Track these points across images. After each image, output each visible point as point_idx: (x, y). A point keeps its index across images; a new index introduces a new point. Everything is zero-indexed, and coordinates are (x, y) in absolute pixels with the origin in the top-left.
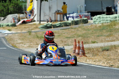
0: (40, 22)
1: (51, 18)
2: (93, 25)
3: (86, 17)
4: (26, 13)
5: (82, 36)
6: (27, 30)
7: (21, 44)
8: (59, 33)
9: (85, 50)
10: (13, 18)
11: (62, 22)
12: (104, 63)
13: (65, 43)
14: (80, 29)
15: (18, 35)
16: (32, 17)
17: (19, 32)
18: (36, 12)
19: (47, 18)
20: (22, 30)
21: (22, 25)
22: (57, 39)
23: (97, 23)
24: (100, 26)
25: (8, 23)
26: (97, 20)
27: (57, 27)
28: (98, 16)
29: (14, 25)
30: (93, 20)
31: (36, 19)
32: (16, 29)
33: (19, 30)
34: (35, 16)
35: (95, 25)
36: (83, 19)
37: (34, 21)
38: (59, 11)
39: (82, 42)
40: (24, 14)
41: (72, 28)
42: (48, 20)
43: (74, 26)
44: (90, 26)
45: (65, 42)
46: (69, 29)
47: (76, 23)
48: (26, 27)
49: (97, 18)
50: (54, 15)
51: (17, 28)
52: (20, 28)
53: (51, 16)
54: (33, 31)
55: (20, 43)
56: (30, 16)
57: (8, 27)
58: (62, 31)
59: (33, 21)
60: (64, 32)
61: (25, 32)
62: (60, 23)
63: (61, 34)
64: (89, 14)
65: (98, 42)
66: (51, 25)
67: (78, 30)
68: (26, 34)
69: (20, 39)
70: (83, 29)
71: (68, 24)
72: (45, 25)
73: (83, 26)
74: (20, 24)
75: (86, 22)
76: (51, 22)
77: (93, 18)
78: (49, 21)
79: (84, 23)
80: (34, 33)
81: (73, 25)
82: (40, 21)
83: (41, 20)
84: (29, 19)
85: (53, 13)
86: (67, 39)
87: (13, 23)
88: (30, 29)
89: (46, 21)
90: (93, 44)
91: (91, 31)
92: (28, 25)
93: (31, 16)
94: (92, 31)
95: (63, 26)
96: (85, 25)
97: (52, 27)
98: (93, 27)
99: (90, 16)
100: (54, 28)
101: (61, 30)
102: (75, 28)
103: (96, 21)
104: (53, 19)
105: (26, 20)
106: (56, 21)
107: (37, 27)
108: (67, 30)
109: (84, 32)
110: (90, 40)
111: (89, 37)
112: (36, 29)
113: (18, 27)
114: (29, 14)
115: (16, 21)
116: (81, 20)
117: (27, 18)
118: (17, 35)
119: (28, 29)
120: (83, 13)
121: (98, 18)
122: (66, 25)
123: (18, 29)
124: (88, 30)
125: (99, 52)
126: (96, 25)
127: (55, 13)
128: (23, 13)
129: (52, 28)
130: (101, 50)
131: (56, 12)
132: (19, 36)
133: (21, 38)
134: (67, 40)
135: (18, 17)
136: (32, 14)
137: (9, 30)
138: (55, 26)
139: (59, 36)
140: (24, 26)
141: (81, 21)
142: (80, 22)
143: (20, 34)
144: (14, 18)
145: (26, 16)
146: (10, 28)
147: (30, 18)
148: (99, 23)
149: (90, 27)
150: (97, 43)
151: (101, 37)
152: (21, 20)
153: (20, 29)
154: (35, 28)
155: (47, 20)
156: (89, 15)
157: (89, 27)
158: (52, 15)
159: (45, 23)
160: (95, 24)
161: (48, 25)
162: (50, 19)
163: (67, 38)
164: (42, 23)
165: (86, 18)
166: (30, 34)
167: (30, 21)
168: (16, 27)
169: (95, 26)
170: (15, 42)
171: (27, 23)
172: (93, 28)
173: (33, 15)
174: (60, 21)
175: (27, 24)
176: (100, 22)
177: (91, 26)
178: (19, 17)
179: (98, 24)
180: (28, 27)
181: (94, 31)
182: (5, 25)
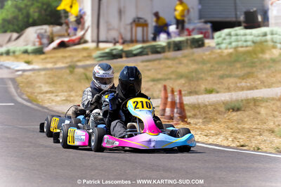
0: (98, 46)
1: (123, 36)
2: (214, 51)
3: (201, 33)
5: (187, 77)
6: (67, 63)
7: (48, 95)
9: (186, 108)
10: (38, 36)
11: (145, 45)
12: (228, 139)
14: (185, 61)
15: (45, 74)
16: (80, 33)
17: (49, 66)
18: (89, 20)
19: (114, 34)
20: (55, 63)
21: (56, 51)
23: (223, 46)
24: (230, 55)
25: (25, 48)
26: (224, 39)
27: (135, 55)
29: (39, 51)
30: (216, 40)
31: (88, 37)
32: (43, 59)
33: (49, 62)
34: (87, 30)
35: (219, 51)
36: (194, 39)
37: (86, 42)
38: (141, 20)
39: (180, 92)
41: (167, 59)
42: (117, 39)
43: (171, 54)
44: (207, 53)
46: (160, 59)
47: (178, 47)
48: (67, 54)
49: (223, 35)
50: (129, 28)
51: (46, 58)
52: (51, 58)
53: (122, 31)
54: (79, 64)
55: (47, 92)
57: (26, 56)
58: (145, 64)
59: (81, 41)
60: (149, 68)
61: (61, 68)
62: (139, 46)
63: (143, 71)
64: (209, 26)
65: (218, 90)
66: (122, 50)
67: (180, 63)
68: (64, 70)
69: (47, 83)
70: (191, 60)
71: (159, 50)
72: (107, 50)
73: (193, 53)
74: (54, 49)
75: (199, 44)
77: (217, 34)
78: (118, 42)
79: (196, 47)
80: (81, 70)
81: (169, 51)
82: (98, 42)
83: (101, 39)
84: (74, 38)
85: (128, 25)
86: (151, 83)
87: (37, 46)
88: (75, 59)
89: (111, 42)
90: (208, 95)
91: (209, 65)
92: (71, 51)
94: (212, 66)
95: (147, 54)
96: (198, 51)
97: (124, 55)
98: (213, 56)
99: (210, 31)
100: (127, 57)
101: (143, 61)
102: (174, 59)
103: (222, 43)
104: (128, 37)
105: (66, 39)
106: (133, 41)
107: (89, 57)
108: (156, 63)
109: (194, 67)
110: (203, 87)
111: (202, 79)
112: (87, 60)
113: (48, 56)
114: (75, 25)
115: (45, 41)
116: (187, 40)
118: (43, 73)
119: (68, 60)
120: (195, 24)
121: (226, 35)
122: (156, 51)
123: (48, 60)
124: (204, 62)
125: (219, 113)
126: (222, 52)
127: (131, 24)
128: (60, 24)
129: (124, 59)
130: (223, 109)
131: (135, 21)
134: (152, 86)
135: (48, 34)
137: (28, 63)
138: (129, 54)
140: (61, 53)
141: (187, 43)
142: (185, 44)
143: (51, 72)
146: (31, 57)
147: (75, 35)
148: (229, 46)
149: (209, 56)
150: (217, 92)
151: (228, 79)
152: (55, 38)
153: (53, 60)
154: (85, 57)
155: (115, 39)
156: (206, 29)
157: (205, 55)
158: (125, 29)
159: (107, 47)
160: (220, 48)
161: (114, 52)
163: (153, 80)
164: (102, 45)
165: (201, 36)
166: (72, 72)
167: (77, 41)
168: (43, 56)
169: (218, 53)
170: (37, 90)
171: (68, 46)
172: (215, 58)
173: (82, 29)
174: (144, 41)
175: (68, 49)
176: (230, 43)
177: (210, 54)
178: (52, 34)
179: (226, 48)
180: (70, 56)
181: (216, 66)
182: (20, 50)
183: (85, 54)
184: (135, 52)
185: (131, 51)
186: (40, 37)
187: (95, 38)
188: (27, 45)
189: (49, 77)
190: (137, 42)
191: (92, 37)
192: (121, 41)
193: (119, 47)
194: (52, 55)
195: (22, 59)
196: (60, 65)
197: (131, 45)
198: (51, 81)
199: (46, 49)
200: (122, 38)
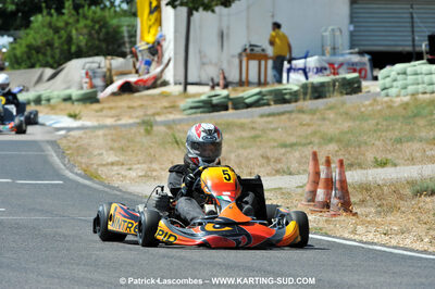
0: (185, 89)
1: (226, 75)
2: (378, 98)
3: (355, 71)
4: (135, 55)
5: (339, 141)
6: (137, 117)
7: (115, 168)
8: (253, 128)
9: (350, 190)
10: (87, 74)
11: (263, 89)
12: (422, 240)
13: (279, 166)
14: (331, 115)
15: (105, 135)
16: (155, 70)
17: (109, 121)
18: (170, 49)
19: (212, 72)
20: (118, 117)
21: (118, 98)
22: (249, 151)
23: (393, 91)
24: (405, 106)
25: (68, 92)
26: (395, 80)
27: (249, 106)
28: (399, 67)
29: (91, 98)
30: (380, 82)
31: (169, 75)
32: (97, 111)
33: (107, 116)
34: (167, 64)
35: (386, 99)
36: (344, 79)
37: (165, 84)
38: (256, 49)
39: (341, 162)
40: (129, 57)
41: (302, 111)
42: (216, 80)
43: (309, 104)
44: (367, 103)
45: (278, 160)
46: (290, 112)
47: (318, 92)
48: (136, 104)
49: (393, 74)
50: (237, 61)
51: (101, 110)
52: (111, 108)
53: (225, 66)
54: (158, 119)
55: (112, 164)
56: (148, 63)
57: (68, 104)
58: (265, 119)
59: (157, 82)
60: (272, 126)
61: (131, 125)
62: (257, 90)
63: (263, 130)
64: (366, 58)
65: (396, 161)
66: (227, 97)
67: (324, 119)
68: (134, 130)
69: (111, 149)
70: (341, 115)
71: (287, 97)
72: (203, 98)
73: (343, 103)
74: (114, 94)
75: (352, 88)
76: (226, 86)
77: (381, 73)
78: (218, 85)
79: (347, 94)
80: (163, 129)
81: (304, 99)
82: (187, 84)
83: (190, 80)
84: (146, 77)
85: (233, 56)
86: (283, 150)
87: (86, 90)
88: (150, 112)
89: (207, 85)
90: (380, 170)
91: (372, 122)
92: (141, 98)
93: (154, 64)
94: (378, 124)
95: (268, 105)
96: (351, 100)
97: (230, 105)
98: (379, 107)
99: (368, 67)
100: (236, 108)
101: (262, 116)
102: (313, 112)
103: (392, 87)
104: (234, 76)
105: (133, 79)
106: (242, 83)
107: (173, 107)
108: (283, 117)
109: (347, 125)
110: (370, 156)
111: (365, 143)
112: (170, 113)
113: (106, 105)
114: (147, 57)
115: (99, 82)
116: (334, 81)
117: (137, 72)
118: (100, 132)
119: (140, 113)
120: (342, 55)
121: (399, 74)
122: (281, 98)
123: (105, 112)
124: (363, 117)
125: (401, 197)
126: (391, 101)
127: (240, 55)
128: (123, 55)
129: (231, 111)
130: (408, 191)
131: (245, 50)
132: (109, 137)
133: (116, 145)
134: (284, 154)
135: (105, 70)
136: (156, 59)
137: (74, 116)
138: (239, 104)
139: (255, 138)
140: (126, 101)
141: (334, 86)
142: (331, 89)
143: (113, 132)
144: (90, 74)
145: (134, 66)
146: (77, 108)
147: (148, 73)
148: (403, 91)
149: (370, 108)
150: (395, 165)
151: (410, 144)
152: (115, 78)
153: (113, 112)
154: (166, 108)
156: (365, 64)
157: (364, 106)
158: (229, 63)
159: (204, 92)
160: (387, 95)
161: (215, 100)
162: (221, 76)
163: (284, 146)
164: (191, 89)
165: (356, 75)
166: (148, 132)
167: (150, 83)
168: (96, 106)
169: (386, 102)
170: (96, 161)
171: (137, 91)
172: (380, 111)
173: (159, 62)
174: (259, 84)
175: (137, 94)
176: (405, 88)
177: (371, 105)
178: (110, 70)
179: (398, 96)
180: (141, 106)
181: (385, 123)
182: (58, 97)
183: (166, 103)
184: (247, 101)
185: (242, 99)
187: (182, 79)
188: (69, 88)
189: (113, 140)
190: (249, 84)
191: (175, 76)
193: (222, 92)
194: (112, 104)
195: (62, 110)
196: (124, 121)
197: (240, 89)
199: (101, 95)
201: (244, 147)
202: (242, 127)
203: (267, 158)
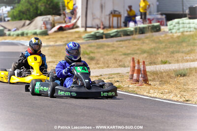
1: (104, 23)
2: (167, 34)
3: (159, 22)
5: (148, 52)
6: (64, 42)
8: (113, 47)
11: (119, 30)
12: (177, 96)
13: (121, 63)
14: (147, 41)
15: (49, 49)
16: (73, 21)
17: (52, 43)
18: (79, 12)
19: (97, 22)
20: (56, 41)
21: (57, 33)
22: (109, 57)
24: (179, 37)
25: (35, 31)
26: (174, 26)
27: (112, 37)
29: (45, 33)
30: (168, 27)
31: (79, 23)
32: (47, 39)
33: (51, 41)
34: (78, 19)
36: (153, 26)
37: (77, 27)
38: (116, 12)
40: (62, 15)
41: (134, 39)
42: (99, 26)
43: (137, 36)
44: (163, 36)
45: (121, 61)
46: (129, 40)
47: (142, 31)
48: (64, 36)
50: (108, 17)
51: (49, 38)
52: (53, 38)
53: (103, 20)
55: (50, 62)
58: (119, 43)
59: (74, 26)
60: (122, 46)
61: (60, 45)
62: (115, 30)
63: (117, 48)
64: (164, 17)
66: (103, 33)
67: (144, 43)
68: (62, 47)
69: (50, 55)
70: (151, 41)
71: (129, 33)
72: (92, 33)
73: (153, 36)
74: (55, 32)
78: (100, 28)
79: (154, 32)
81: (136, 34)
82: (86, 27)
83: (89, 25)
84: (69, 24)
86: (124, 56)
87: (43, 29)
88: (70, 39)
89: (95, 28)
90: (163, 65)
92: (67, 33)
94: (166, 45)
95: (120, 36)
97: (104, 36)
98: (167, 38)
100: (106, 38)
101: (117, 41)
102: (139, 40)
103: (173, 29)
104: (107, 24)
105: (63, 25)
106: (110, 27)
107: (80, 37)
108: (126, 42)
109: (153, 45)
110: (160, 59)
111: (159, 54)
112: (78, 40)
113: (51, 36)
114: (70, 15)
115: (49, 26)
116: (149, 26)
117: (65, 22)
118: (47, 48)
119: (65, 40)
120: (154, 15)
121: (176, 23)
122: (126, 34)
123: (51, 39)
125: (170, 77)
126: (173, 35)
129: (104, 39)
131: (111, 13)
135: (51, 21)
136: (74, 16)
138: (108, 36)
139: (112, 51)
140: (60, 34)
141: (149, 28)
142: (147, 29)
143: (52, 48)
145: (64, 20)
147: (70, 22)
150: (170, 63)
151: (177, 54)
152: (56, 25)
153: (54, 40)
154: (77, 38)
155: (97, 26)
156: (163, 19)
157: (161, 37)
158: (105, 18)
159: (93, 31)
160: (171, 33)
161: (97, 34)
162: (101, 24)
163: (125, 54)
164: (88, 30)
167: (71, 27)
168: (47, 37)
169: (171, 36)
171: (65, 30)
173: (75, 18)
174: (118, 27)
175: (65, 32)
176: (179, 29)
178: (54, 21)
179: (176, 33)
180: (66, 37)
181: (169, 45)
182: (31, 33)
183: (77, 36)
184: (112, 35)
185: (109, 34)
186: (45, 23)
187: (84, 25)
188: (36, 29)
189: (52, 52)
190: (113, 27)
191: (82, 24)
192: (102, 27)
193: (101, 31)
194: (54, 36)
196: (59, 43)
197: (109, 29)
198: (53, 54)
199: (50, 32)
200: (103, 25)
201: (107, 55)
202: (108, 46)
203: (116, 60)
